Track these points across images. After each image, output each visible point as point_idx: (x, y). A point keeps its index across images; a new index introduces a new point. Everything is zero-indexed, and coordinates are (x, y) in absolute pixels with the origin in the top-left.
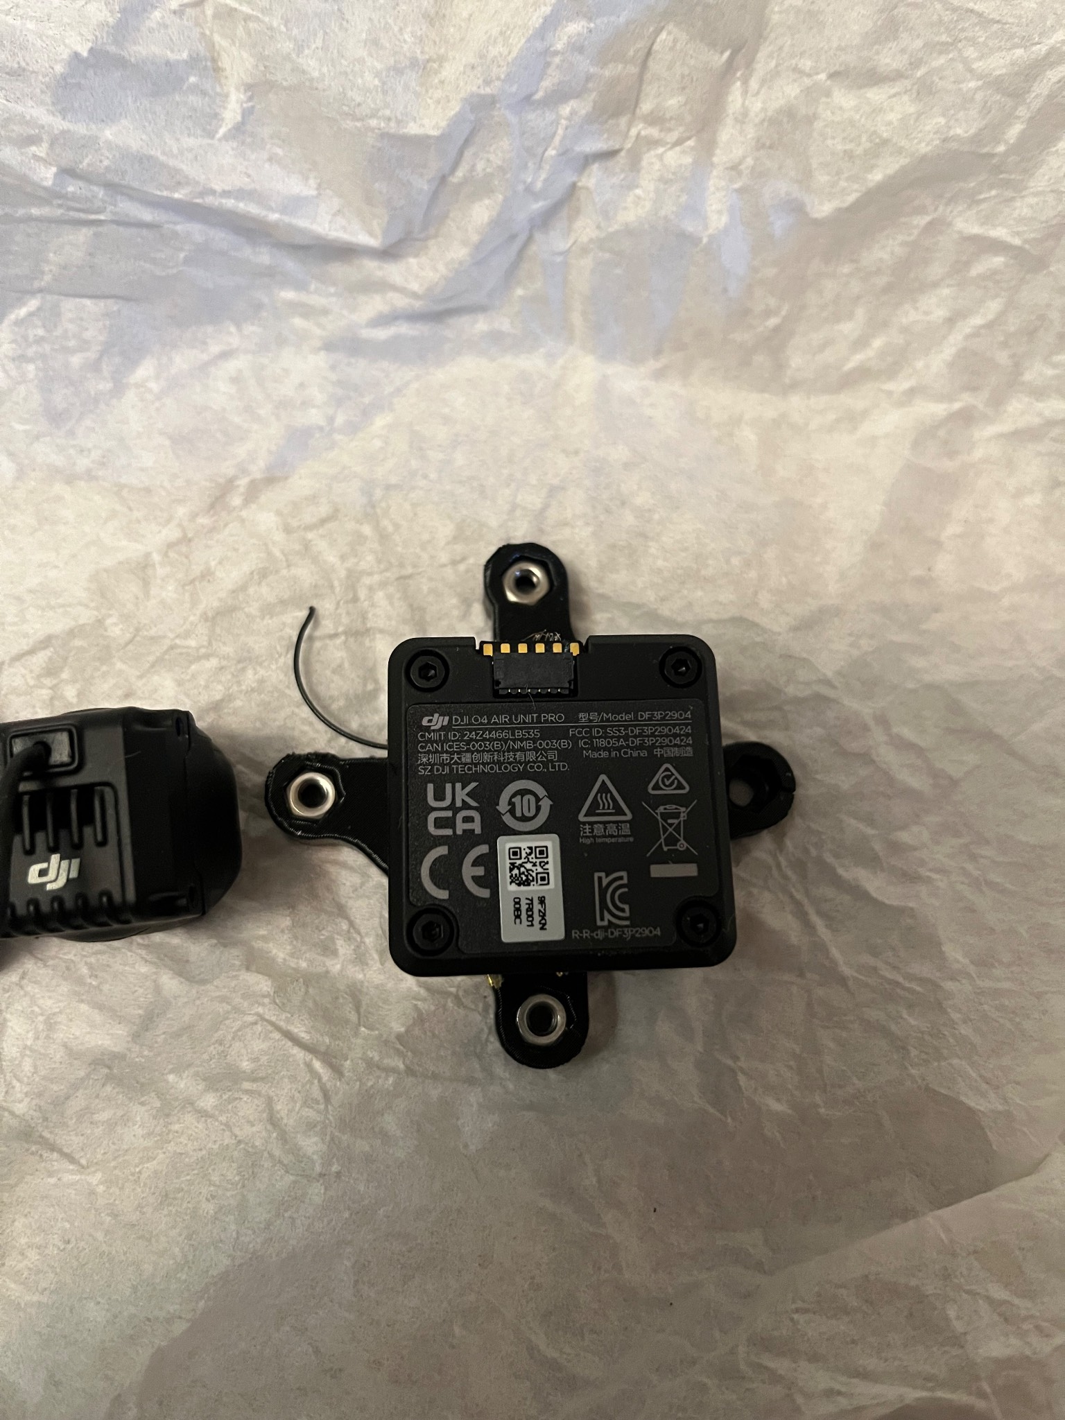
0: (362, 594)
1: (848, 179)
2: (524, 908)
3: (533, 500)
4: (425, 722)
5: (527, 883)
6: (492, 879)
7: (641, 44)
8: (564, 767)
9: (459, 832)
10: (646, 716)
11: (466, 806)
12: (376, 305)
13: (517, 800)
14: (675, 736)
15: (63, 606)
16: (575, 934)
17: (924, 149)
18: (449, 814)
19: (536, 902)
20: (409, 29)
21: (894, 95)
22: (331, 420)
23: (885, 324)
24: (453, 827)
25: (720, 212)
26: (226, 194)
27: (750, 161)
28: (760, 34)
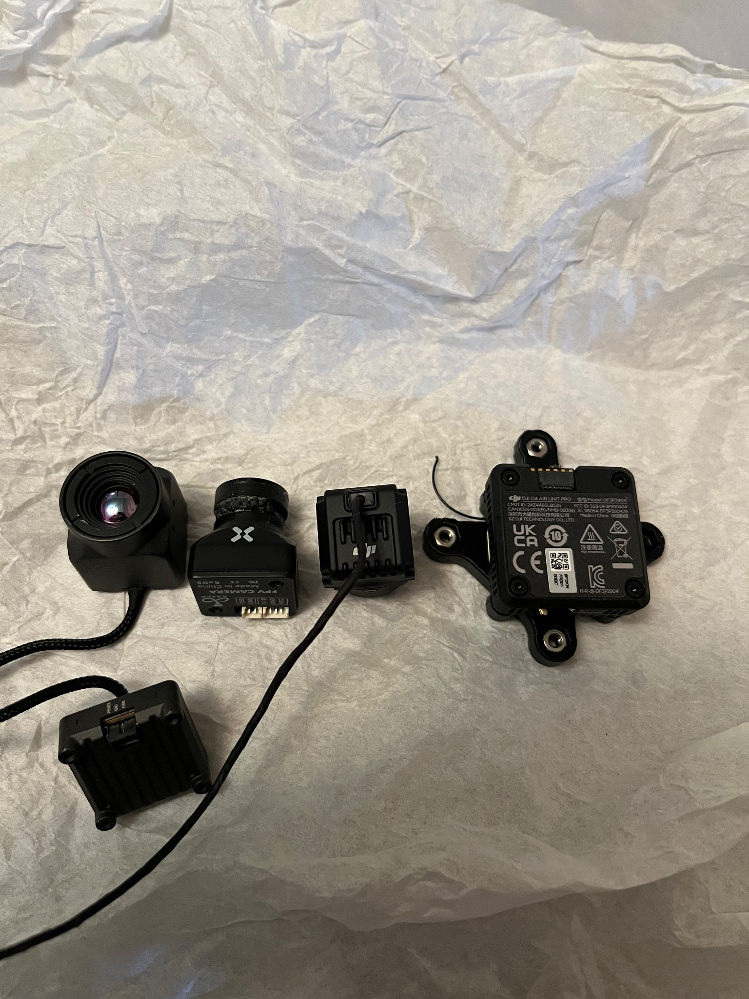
0: (458, 452)
1: (682, 275)
2: (559, 578)
3: (536, 413)
4: (510, 498)
5: (559, 568)
6: (543, 566)
7: (596, 218)
8: (572, 520)
9: (528, 545)
10: (607, 500)
11: (530, 535)
12: (465, 323)
13: (553, 533)
14: (620, 509)
15: (327, 450)
16: (582, 591)
17: (717, 263)
18: (523, 538)
19: (564, 576)
20: (497, 208)
21: (704, 241)
22: (441, 373)
23: (696, 339)
24: (526, 543)
25: (624, 288)
26: (413, 273)
27: (639, 267)
28: (645, 213)
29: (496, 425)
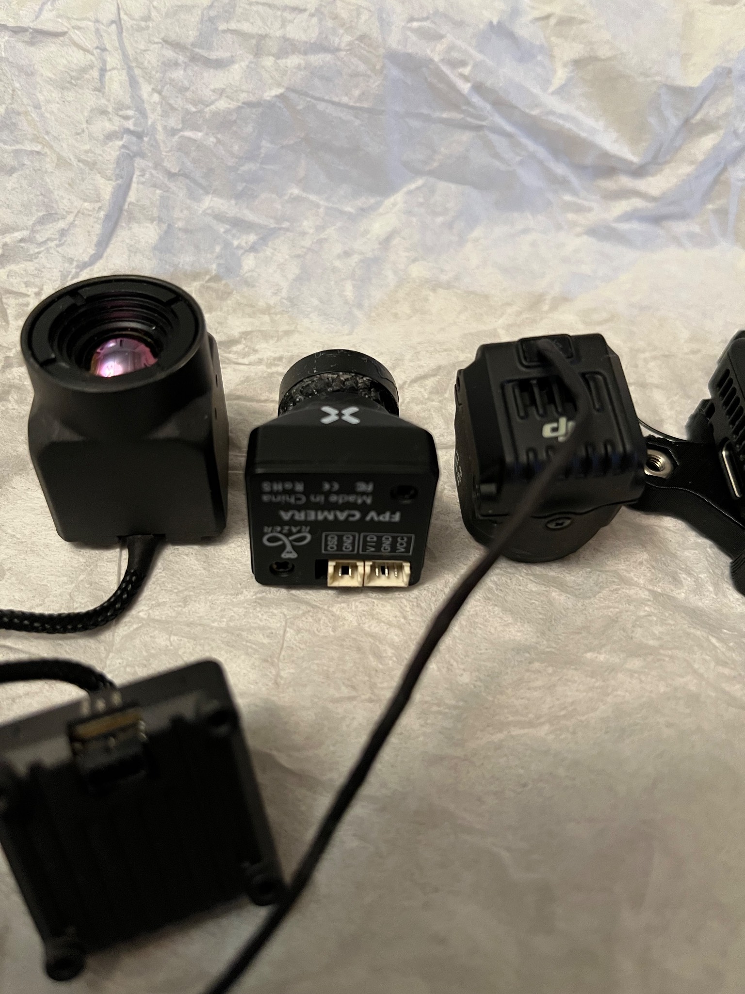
0: (641, 363)
12: (623, 206)
22: (595, 272)
29: (685, 334)
